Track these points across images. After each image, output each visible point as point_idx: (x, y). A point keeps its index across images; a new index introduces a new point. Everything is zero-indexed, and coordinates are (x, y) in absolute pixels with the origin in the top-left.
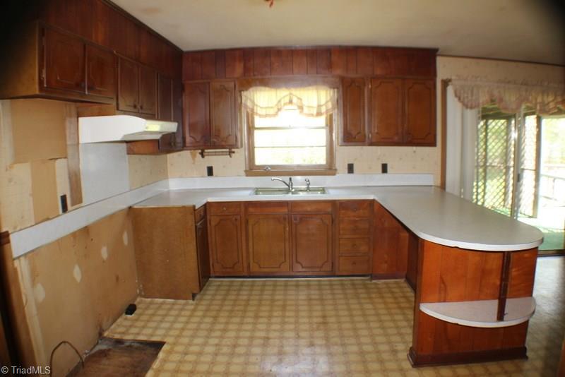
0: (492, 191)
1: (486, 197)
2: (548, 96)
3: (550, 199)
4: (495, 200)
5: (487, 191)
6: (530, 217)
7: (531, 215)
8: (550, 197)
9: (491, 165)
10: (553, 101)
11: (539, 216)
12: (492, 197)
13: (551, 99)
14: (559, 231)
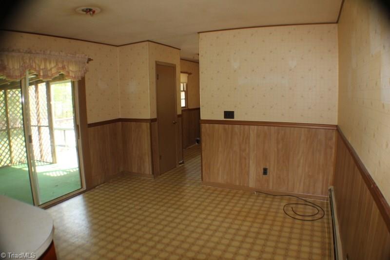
0: (17, 148)
1: (13, 155)
2: (50, 63)
3: (64, 146)
4: (21, 156)
5: (12, 149)
6: (51, 163)
7: (52, 162)
8: (64, 144)
9: (12, 128)
10: (55, 67)
11: (57, 161)
12: (18, 154)
13: (53, 65)
14: (75, 170)
